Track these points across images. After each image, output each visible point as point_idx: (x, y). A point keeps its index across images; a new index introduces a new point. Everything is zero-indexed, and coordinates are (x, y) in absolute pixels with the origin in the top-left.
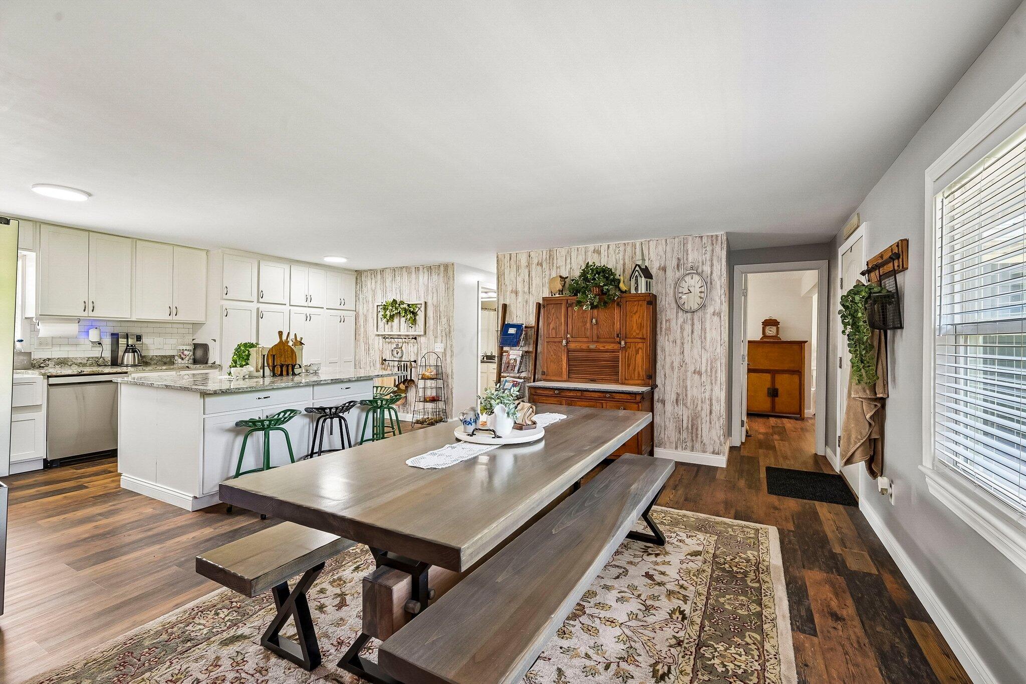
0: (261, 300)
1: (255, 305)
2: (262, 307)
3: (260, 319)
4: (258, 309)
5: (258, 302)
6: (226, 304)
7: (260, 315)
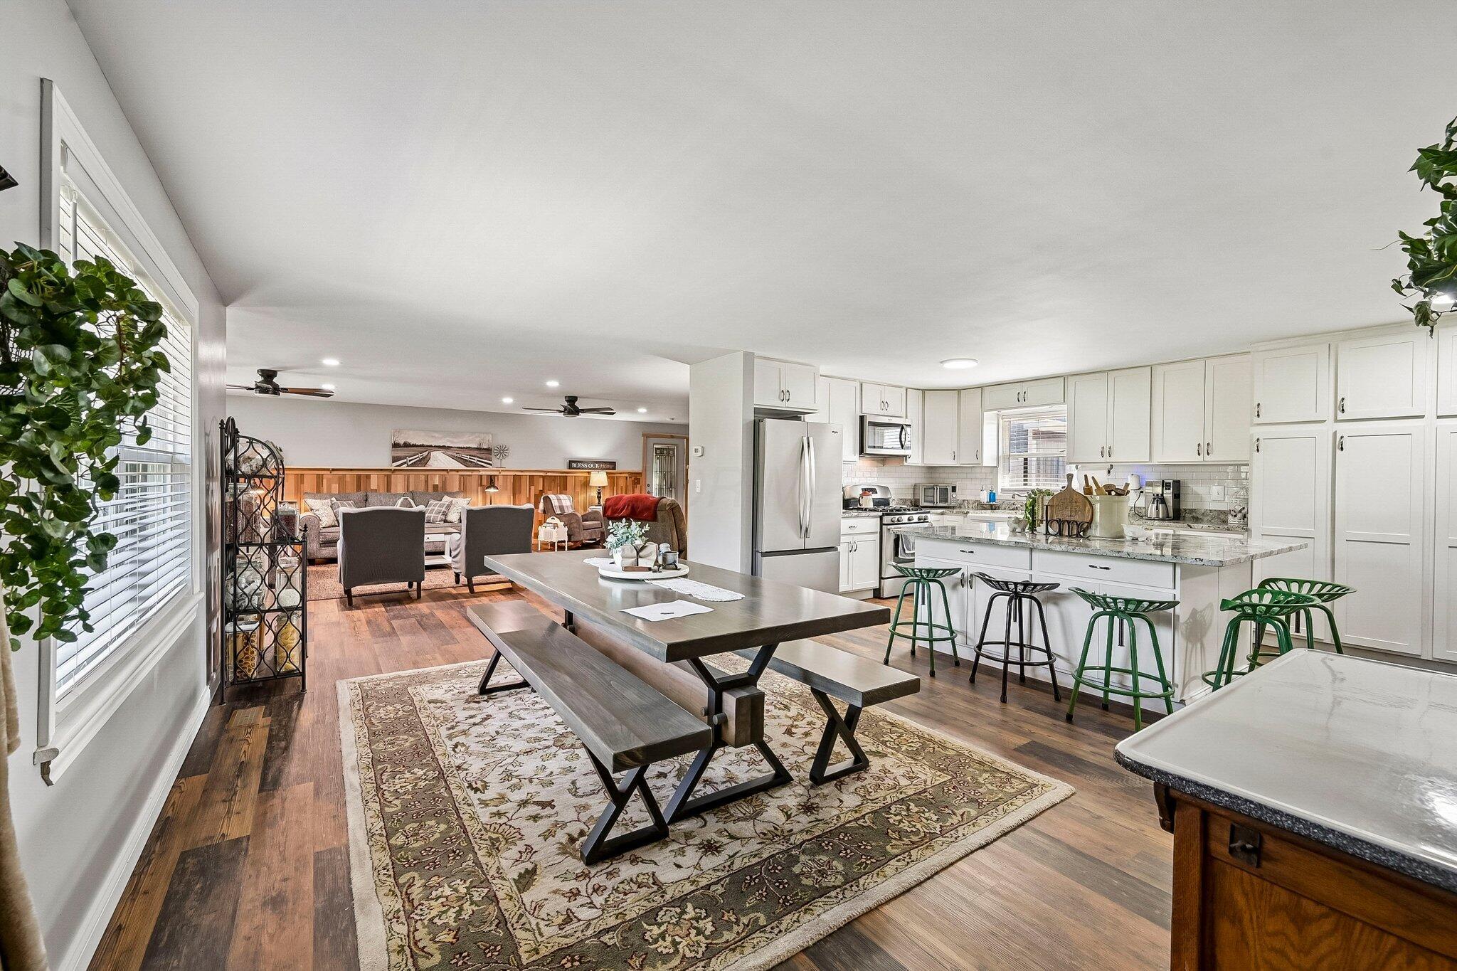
0: (1341, 416)
1: (1330, 426)
2: (1343, 429)
3: (1338, 451)
4: (1335, 433)
5: (1336, 421)
6: (1258, 432)
7: (1339, 445)
